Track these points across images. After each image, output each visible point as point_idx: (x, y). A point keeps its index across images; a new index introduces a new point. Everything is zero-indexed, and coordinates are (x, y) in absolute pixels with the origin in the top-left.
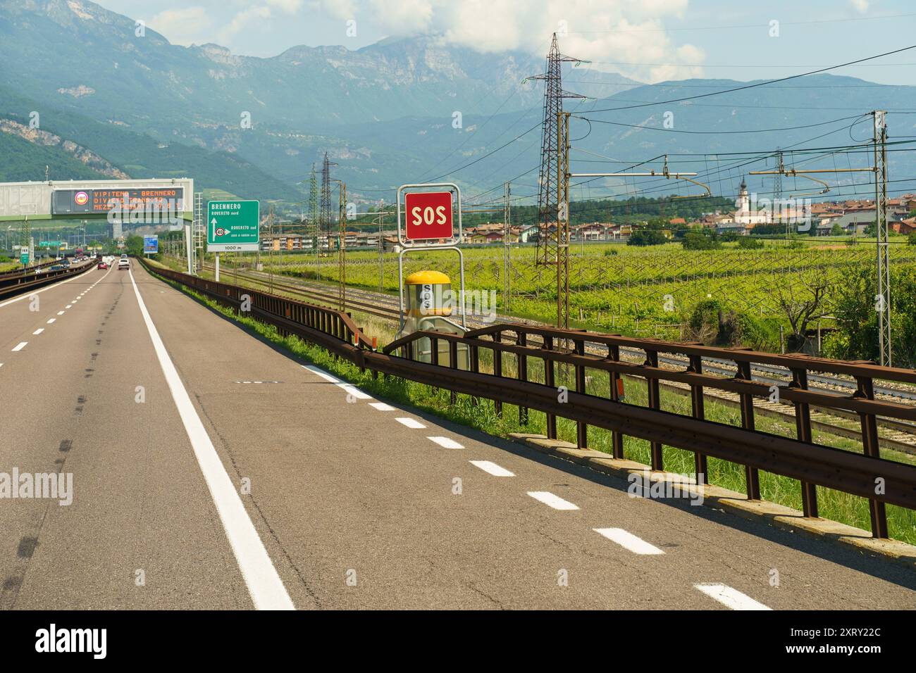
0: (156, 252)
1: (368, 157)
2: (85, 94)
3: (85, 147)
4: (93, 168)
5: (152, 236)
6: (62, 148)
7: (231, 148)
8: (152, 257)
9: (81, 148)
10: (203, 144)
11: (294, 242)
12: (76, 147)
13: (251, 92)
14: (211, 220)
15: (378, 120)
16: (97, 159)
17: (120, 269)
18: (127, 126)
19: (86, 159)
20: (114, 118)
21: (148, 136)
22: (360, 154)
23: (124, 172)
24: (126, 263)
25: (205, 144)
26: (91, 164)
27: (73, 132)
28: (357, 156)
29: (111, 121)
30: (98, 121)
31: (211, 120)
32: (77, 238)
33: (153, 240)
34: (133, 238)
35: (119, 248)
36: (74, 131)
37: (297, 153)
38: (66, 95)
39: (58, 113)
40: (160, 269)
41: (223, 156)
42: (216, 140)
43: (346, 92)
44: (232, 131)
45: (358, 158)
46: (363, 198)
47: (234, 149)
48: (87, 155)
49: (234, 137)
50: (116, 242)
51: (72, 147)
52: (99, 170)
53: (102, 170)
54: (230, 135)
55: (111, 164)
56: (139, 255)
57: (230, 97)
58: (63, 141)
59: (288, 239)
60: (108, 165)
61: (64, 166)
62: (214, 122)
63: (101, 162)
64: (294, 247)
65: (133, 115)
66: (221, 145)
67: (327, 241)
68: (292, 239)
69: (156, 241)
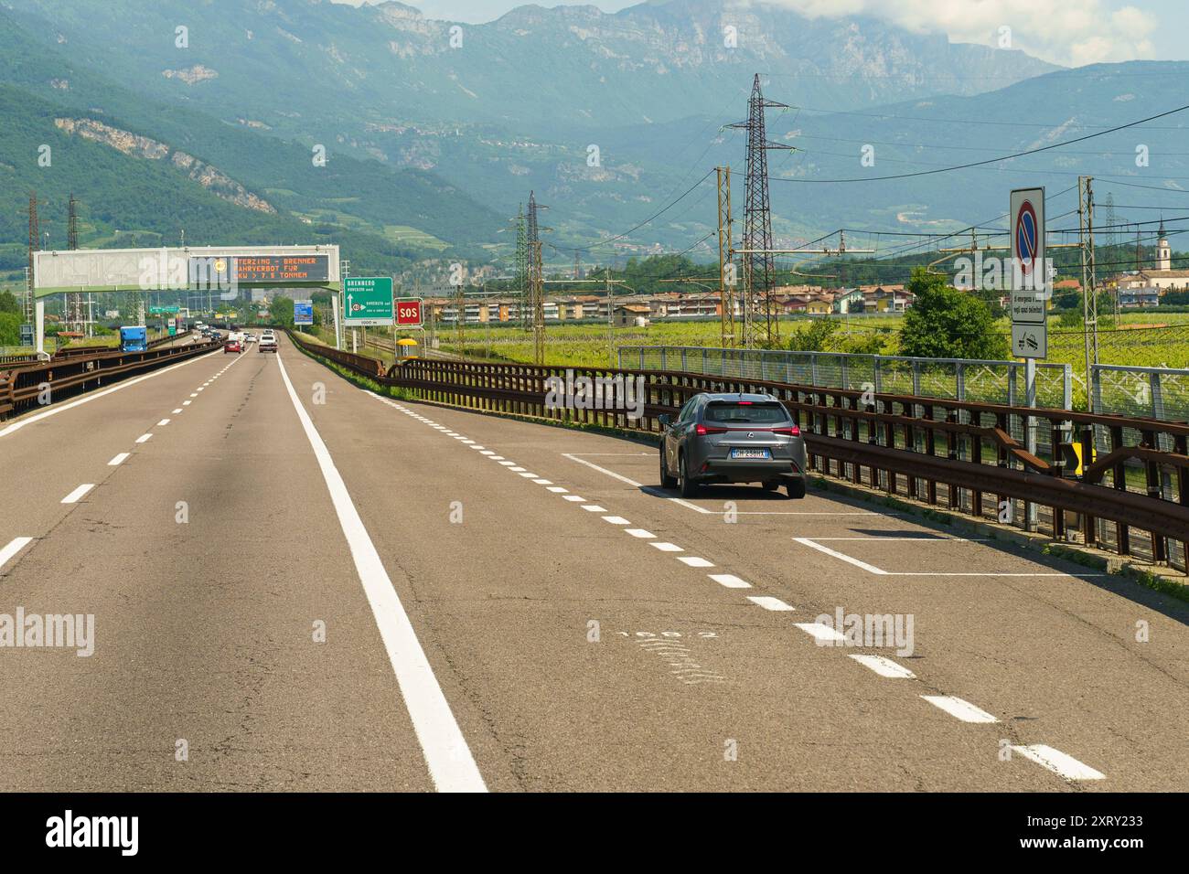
0: (312, 323)
1: (634, 179)
2: (204, 79)
3: (206, 162)
4: (218, 194)
5: (305, 301)
6: (171, 164)
7: (425, 162)
8: (306, 329)
9: (199, 163)
10: (383, 158)
11: (510, 310)
12: (191, 161)
13: (454, 77)
14: (347, 297)
15: (651, 122)
16: (223, 181)
17: (261, 351)
18: (268, 128)
19: (207, 179)
20: (247, 115)
21: (300, 145)
22: (623, 174)
23: (265, 200)
24: (270, 341)
25: (386, 156)
26: (215, 188)
27: (187, 139)
28: (617, 177)
29: (242, 121)
30: (225, 122)
31: (395, 121)
32: (199, 301)
33: (307, 306)
34: (281, 301)
35: (261, 317)
36: (188, 136)
37: (526, 171)
38: (176, 81)
39: (163, 109)
40: (315, 346)
41: (414, 176)
42: (402, 150)
43: (600, 77)
44: (427, 137)
45: (619, 179)
46: (628, 242)
47: (430, 165)
48: (208, 174)
49: (431, 146)
50: (255, 306)
51: (186, 161)
52: (227, 197)
53: (231, 197)
54: (423, 142)
55: (246, 187)
56: (288, 326)
57: (422, 83)
58: (172, 152)
59: (500, 305)
60: (240, 189)
61: (175, 190)
62: (400, 122)
63: (231, 186)
64: (510, 317)
65: (276, 111)
66: (410, 158)
67: (557, 308)
68: (506, 305)
69: (310, 308)
